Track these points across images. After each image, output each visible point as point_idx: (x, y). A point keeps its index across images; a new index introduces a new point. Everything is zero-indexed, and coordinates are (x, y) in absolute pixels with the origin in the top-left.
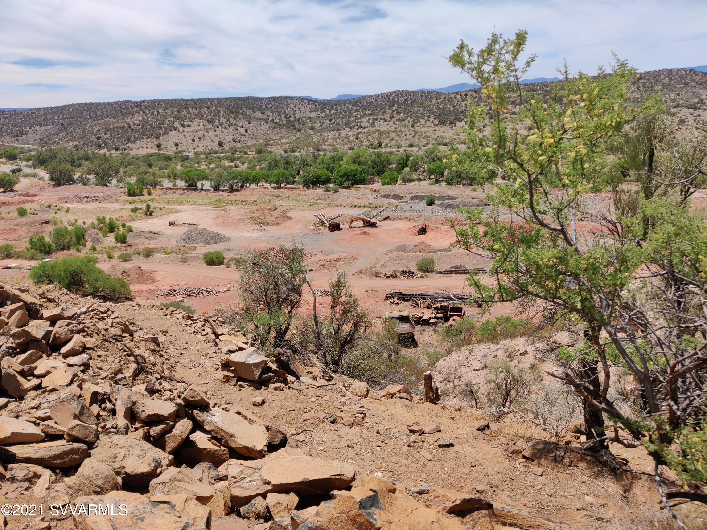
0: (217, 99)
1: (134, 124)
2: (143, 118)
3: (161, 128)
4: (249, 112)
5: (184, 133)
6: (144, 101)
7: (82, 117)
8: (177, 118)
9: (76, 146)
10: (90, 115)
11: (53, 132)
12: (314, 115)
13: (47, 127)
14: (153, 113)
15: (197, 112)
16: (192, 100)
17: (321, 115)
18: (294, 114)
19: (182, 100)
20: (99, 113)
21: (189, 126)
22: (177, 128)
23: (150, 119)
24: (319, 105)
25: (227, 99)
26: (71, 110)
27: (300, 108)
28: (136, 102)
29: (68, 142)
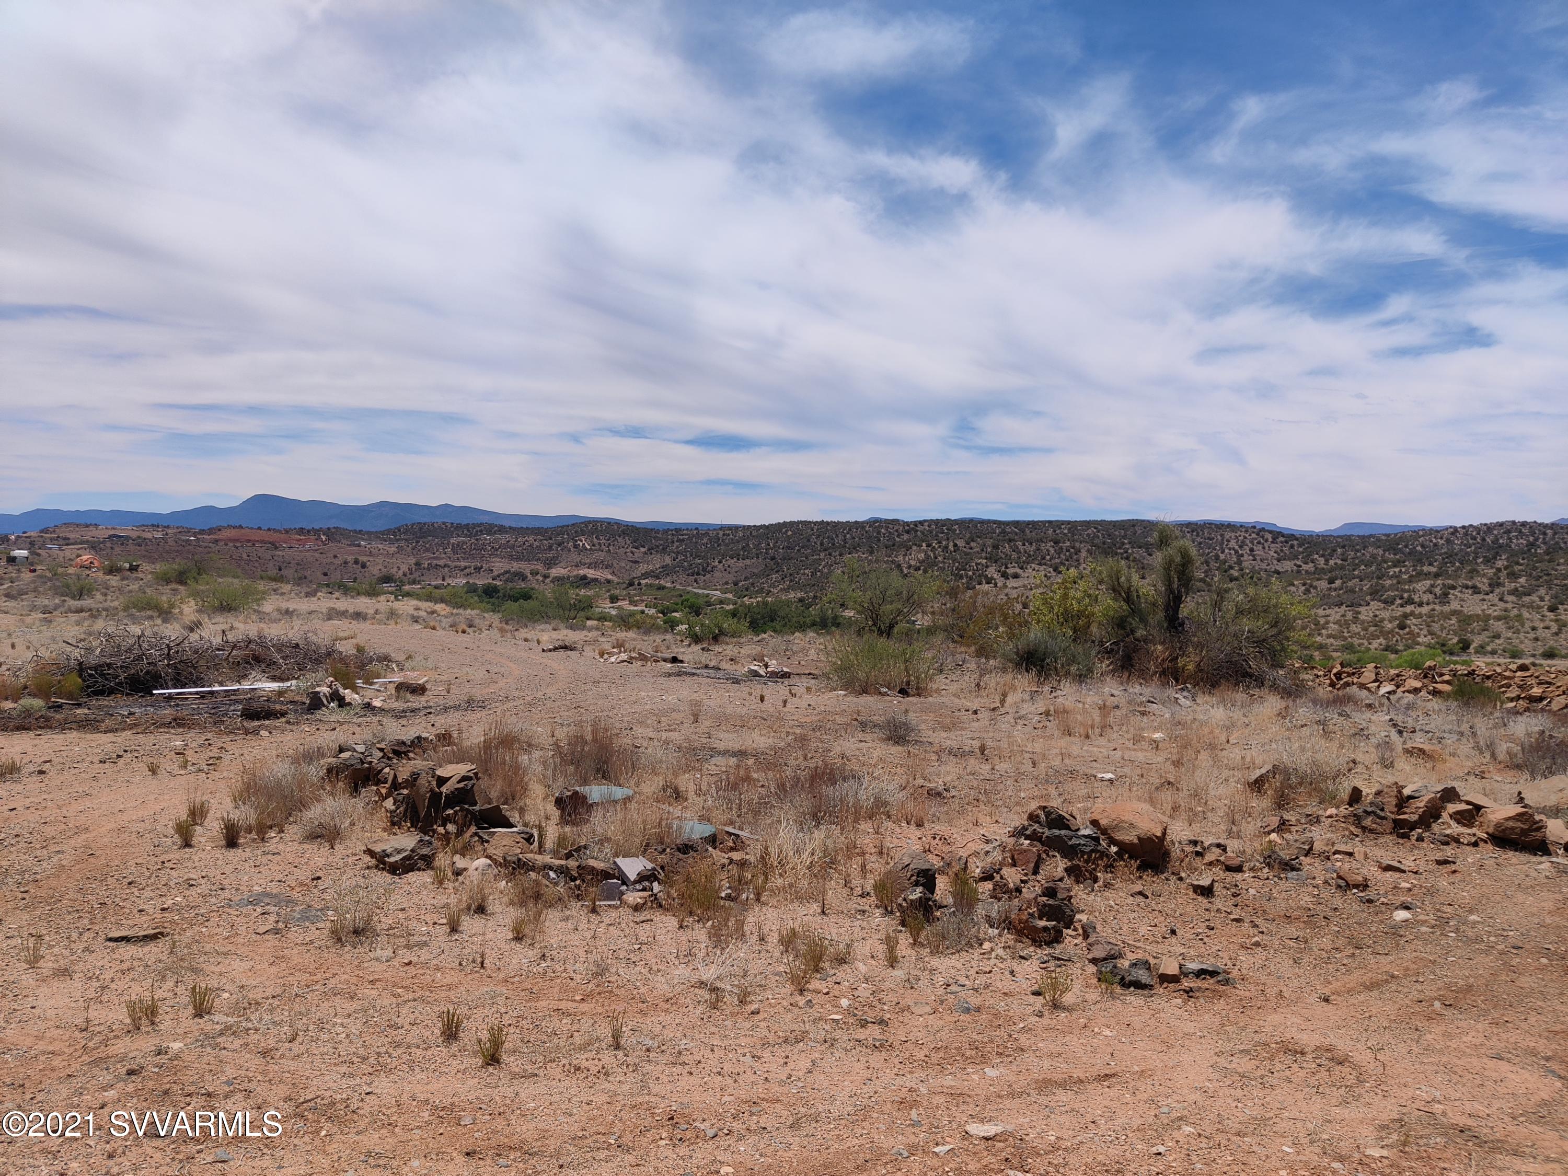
0: (1069, 522)
1: (910, 567)
2: (928, 557)
3: (961, 577)
4: (1139, 553)
5: (1007, 591)
6: (921, 523)
7: (807, 547)
8: (993, 559)
9: (801, 600)
10: (822, 544)
11: (756, 571)
12: (1288, 565)
13: (748, 562)
14: (946, 547)
15: (1031, 549)
16: (1016, 523)
17: (1304, 567)
18: (1239, 562)
19: (995, 522)
20: (839, 540)
21: (1016, 576)
22: (992, 578)
23: (940, 559)
24: (1300, 545)
25: (1087, 524)
26: (790, 533)
27: (1252, 550)
28: (908, 524)
29: (786, 590)
